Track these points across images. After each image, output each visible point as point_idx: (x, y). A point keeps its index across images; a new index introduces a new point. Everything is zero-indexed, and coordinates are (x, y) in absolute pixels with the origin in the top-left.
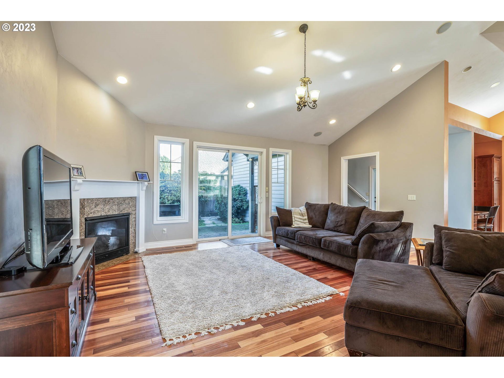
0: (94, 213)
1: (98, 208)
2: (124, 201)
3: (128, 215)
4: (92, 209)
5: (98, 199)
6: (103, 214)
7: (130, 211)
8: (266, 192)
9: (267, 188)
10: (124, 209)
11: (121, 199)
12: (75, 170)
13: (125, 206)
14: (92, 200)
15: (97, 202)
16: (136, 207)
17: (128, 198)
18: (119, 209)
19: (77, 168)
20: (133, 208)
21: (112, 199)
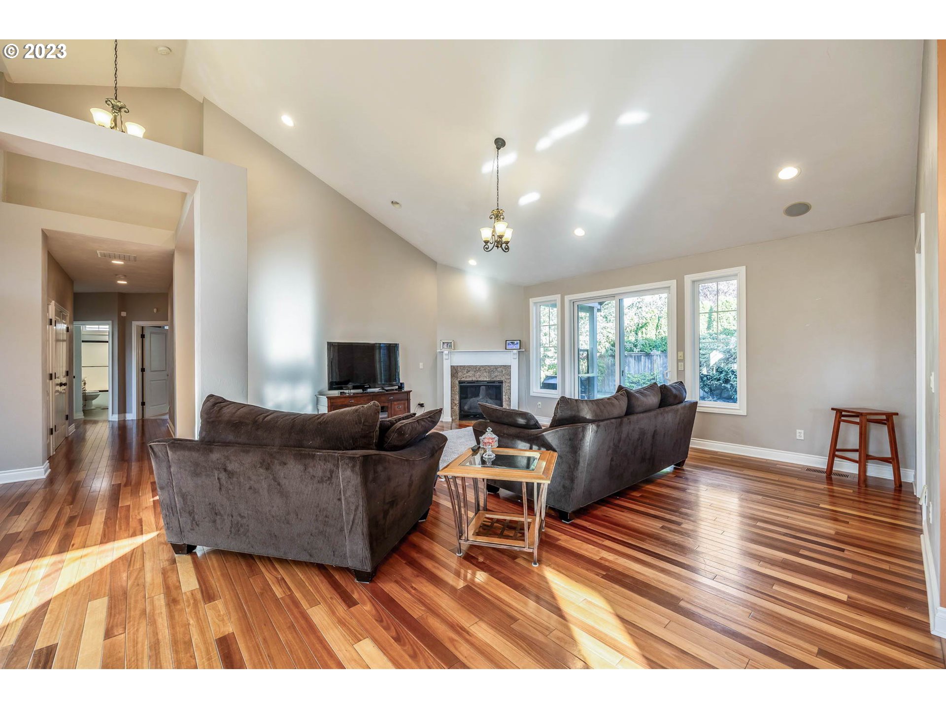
0: (466, 377)
1: (470, 374)
2: (496, 369)
3: (501, 382)
4: (464, 374)
5: (469, 367)
6: (474, 379)
7: (503, 379)
8: (678, 361)
9: (680, 354)
10: (496, 377)
11: (493, 367)
12: (446, 344)
13: (497, 374)
14: (464, 367)
15: (468, 368)
16: (510, 376)
17: (501, 366)
18: (490, 376)
19: (448, 343)
20: (508, 377)
21: (482, 366)
